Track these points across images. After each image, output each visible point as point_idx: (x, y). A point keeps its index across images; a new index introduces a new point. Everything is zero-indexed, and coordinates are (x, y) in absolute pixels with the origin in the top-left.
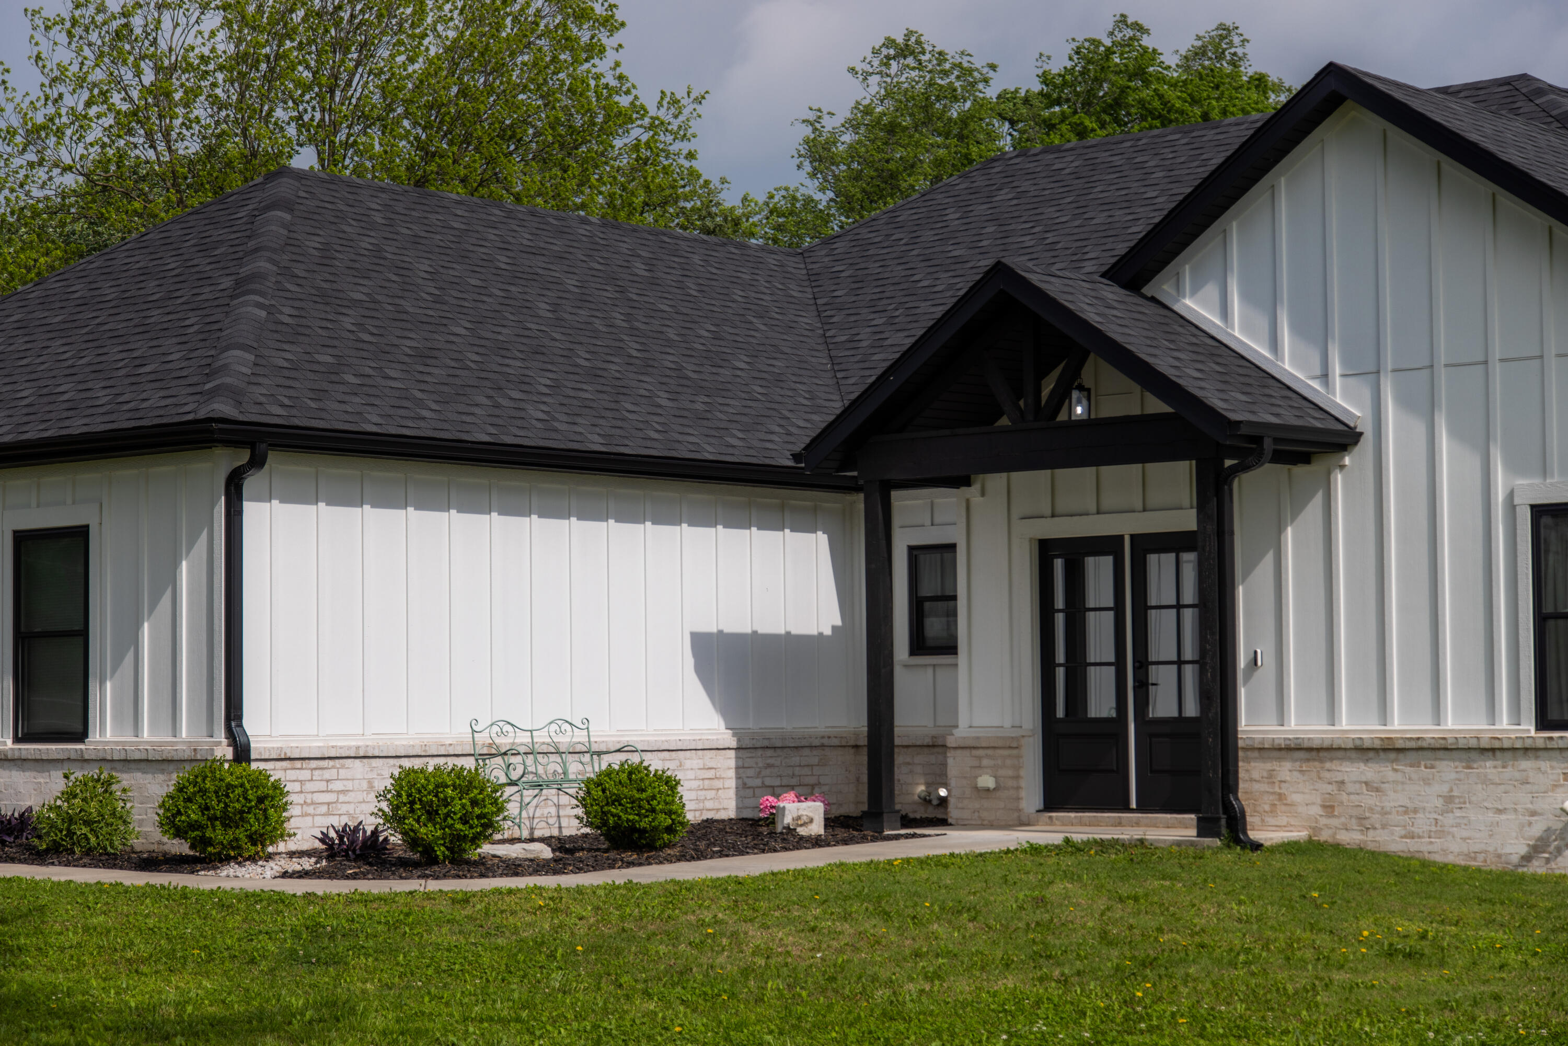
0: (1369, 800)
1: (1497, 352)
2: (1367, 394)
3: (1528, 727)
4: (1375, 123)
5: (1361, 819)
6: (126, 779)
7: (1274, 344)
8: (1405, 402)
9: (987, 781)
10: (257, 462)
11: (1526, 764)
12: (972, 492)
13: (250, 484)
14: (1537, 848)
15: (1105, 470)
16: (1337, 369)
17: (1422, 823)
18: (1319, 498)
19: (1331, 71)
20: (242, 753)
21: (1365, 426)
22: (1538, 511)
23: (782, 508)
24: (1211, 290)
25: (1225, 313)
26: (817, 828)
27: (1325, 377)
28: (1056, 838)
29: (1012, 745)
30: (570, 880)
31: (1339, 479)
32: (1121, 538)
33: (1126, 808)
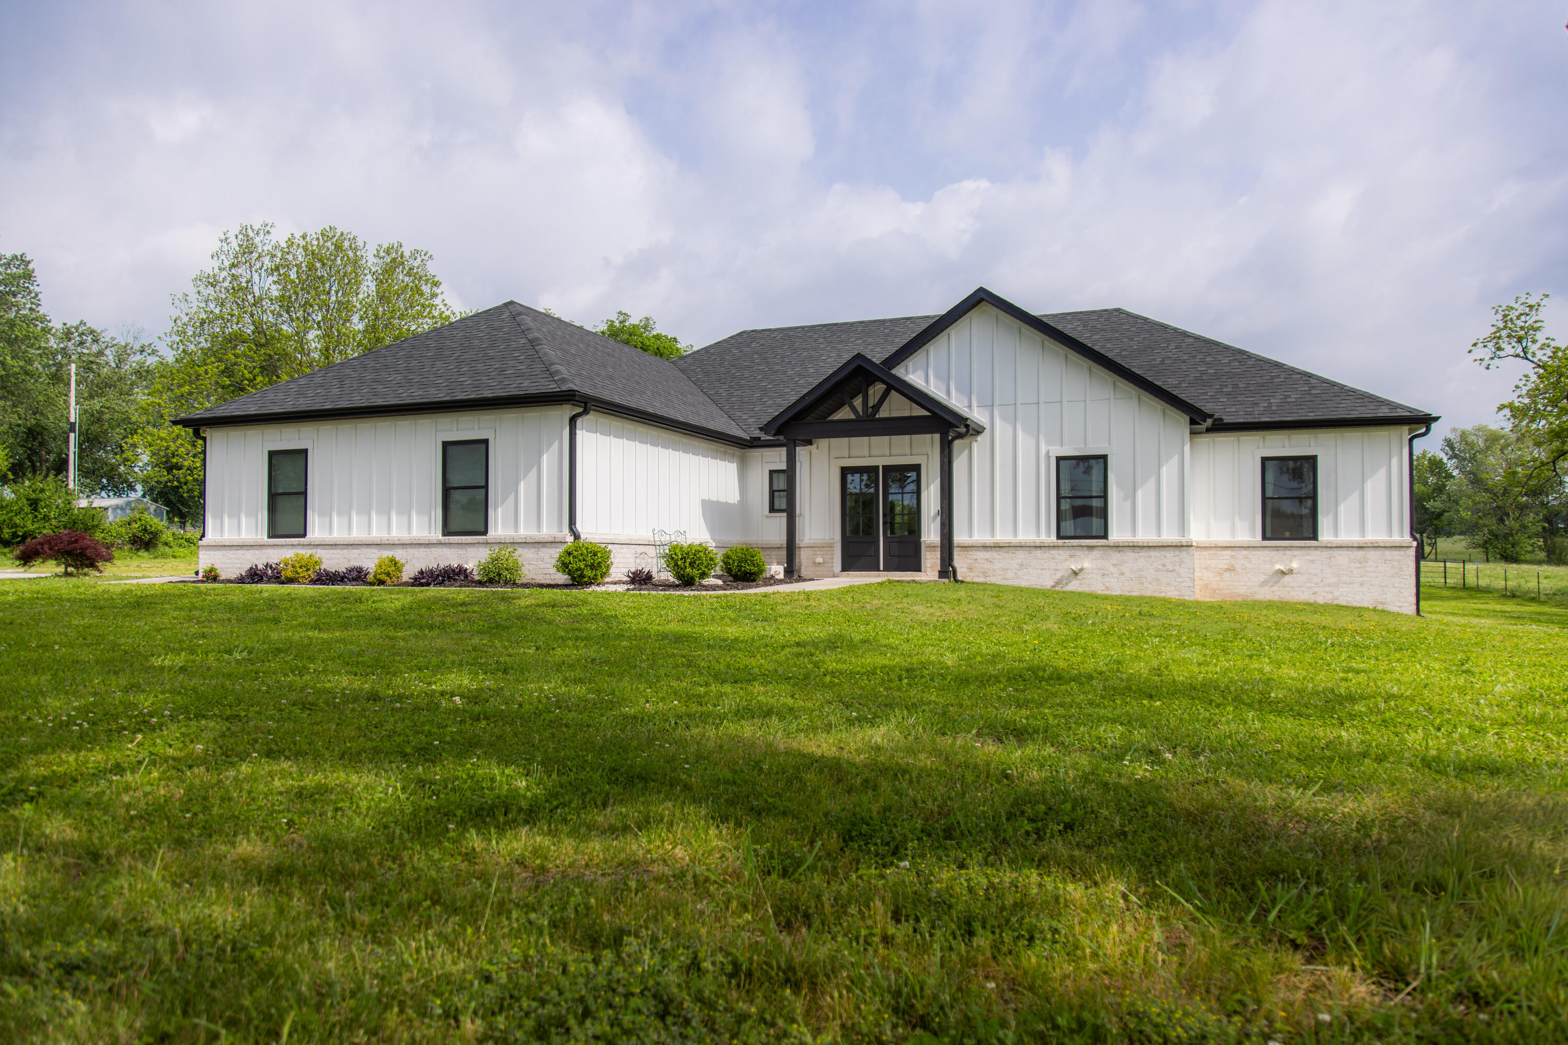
0: (987, 565)
1: (1042, 400)
2: (987, 414)
3: (1053, 538)
4: (994, 311)
5: (984, 573)
6: (520, 551)
7: (948, 393)
8: (1004, 418)
9: (820, 560)
10: (586, 412)
11: (1054, 552)
12: (812, 448)
13: (579, 422)
14: (1057, 583)
15: (873, 438)
16: (975, 404)
17: (1010, 574)
18: (966, 452)
19: (981, 290)
20: (577, 537)
21: (987, 425)
22: (1059, 459)
23: (725, 452)
24: (921, 373)
25: (927, 381)
26: (781, 576)
27: (970, 407)
28: (884, 579)
29: (831, 546)
30: (728, 592)
31: (975, 446)
32: (878, 467)
33: (878, 570)
